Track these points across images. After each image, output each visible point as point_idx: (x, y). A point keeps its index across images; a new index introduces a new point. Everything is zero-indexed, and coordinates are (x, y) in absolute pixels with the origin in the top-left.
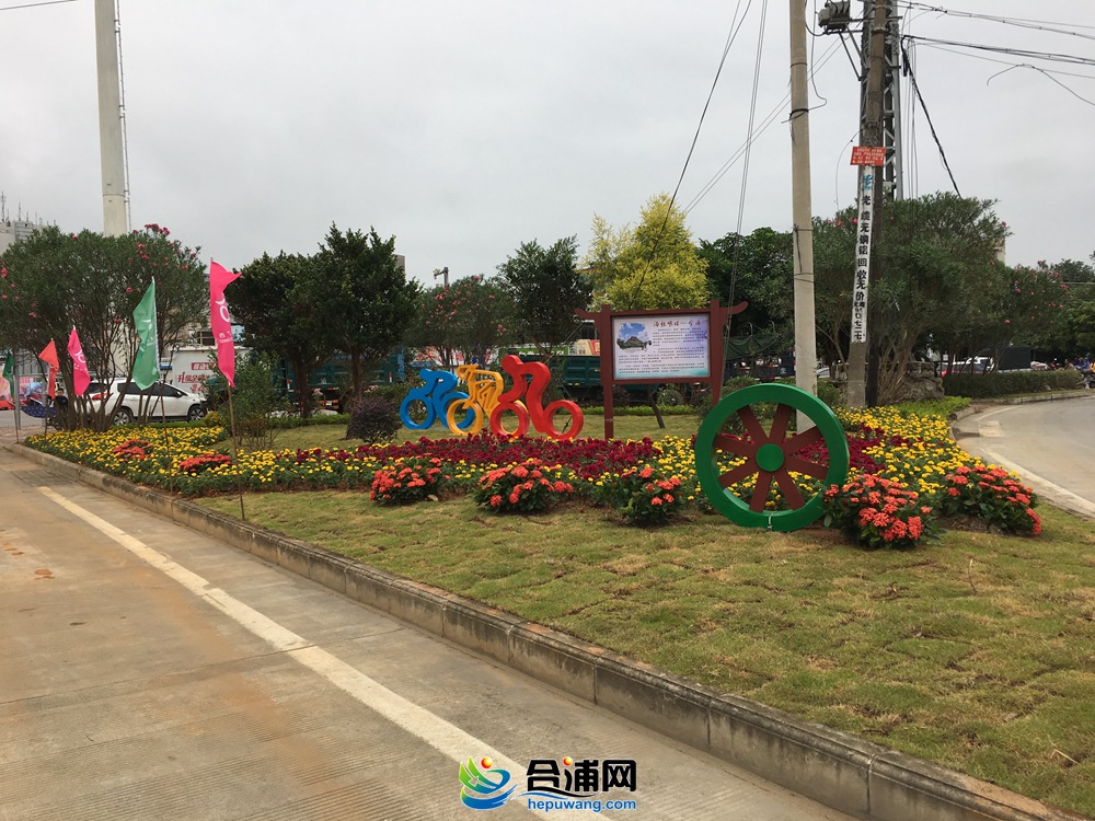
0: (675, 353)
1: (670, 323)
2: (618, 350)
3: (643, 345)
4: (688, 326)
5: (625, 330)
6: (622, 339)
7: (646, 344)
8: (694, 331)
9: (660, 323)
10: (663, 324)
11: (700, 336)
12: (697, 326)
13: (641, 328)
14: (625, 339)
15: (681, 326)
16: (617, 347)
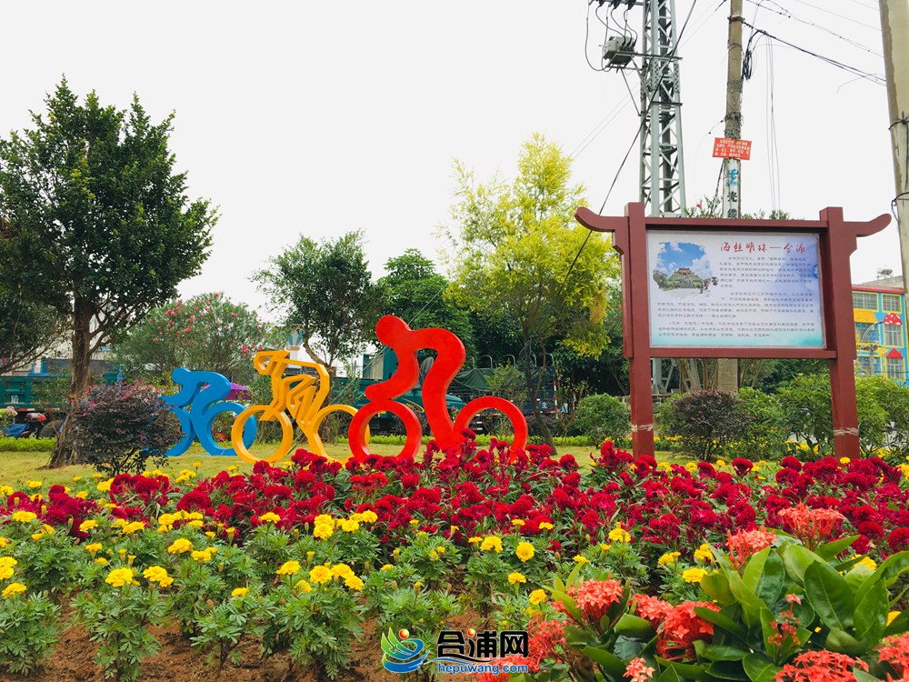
0: (762, 303)
1: (750, 247)
2: (655, 294)
3: (702, 285)
4: (782, 253)
5: (668, 255)
6: (663, 270)
7: (706, 282)
8: (794, 263)
9: (732, 244)
10: (738, 248)
11: (805, 274)
12: (799, 255)
13: (697, 252)
14: (670, 270)
15: (769, 253)
16: (653, 286)
